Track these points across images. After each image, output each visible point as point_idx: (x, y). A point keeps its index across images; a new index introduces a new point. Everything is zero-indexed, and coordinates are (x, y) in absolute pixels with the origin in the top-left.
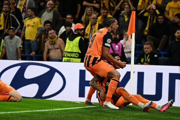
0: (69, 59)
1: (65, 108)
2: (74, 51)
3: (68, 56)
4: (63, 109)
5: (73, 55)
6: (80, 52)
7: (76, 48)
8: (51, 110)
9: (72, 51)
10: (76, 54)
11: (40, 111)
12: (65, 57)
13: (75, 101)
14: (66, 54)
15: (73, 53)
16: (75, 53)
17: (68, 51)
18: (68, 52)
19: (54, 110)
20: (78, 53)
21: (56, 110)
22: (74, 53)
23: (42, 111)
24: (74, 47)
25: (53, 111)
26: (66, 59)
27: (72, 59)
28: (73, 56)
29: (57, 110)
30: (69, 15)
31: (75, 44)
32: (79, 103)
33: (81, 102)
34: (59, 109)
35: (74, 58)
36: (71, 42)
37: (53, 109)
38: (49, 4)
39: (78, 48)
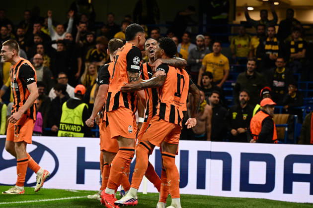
0: (68, 133)
1: (55, 198)
2: (75, 123)
3: (66, 129)
4: (52, 200)
5: (73, 128)
6: (83, 125)
7: (78, 118)
8: (36, 201)
9: (72, 123)
10: (78, 127)
11: (20, 202)
12: (61, 130)
13: (70, 189)
14: (63, 127)
15: (73, 125)
16: (77, 125)
17: (66, 122)
18: (67, 124)
19: (40, 201)
20: (81, 126)
21: (42, 202)
22: (75, 126)
23: (24, 203)
24: (76, 118)
25: (38, 203)
26: (64, 133)
27: (72, 133)
28: (73, 130)
29: (44, 200)
30: (62, 74)
31: (77, 114)
32: (75, 191)
33: (78, 191)
34: (47, 200)
35: (74, 131)
36: (71, 110)
37: (38, 200)
38: (36, 59)
39: (81, 118)
